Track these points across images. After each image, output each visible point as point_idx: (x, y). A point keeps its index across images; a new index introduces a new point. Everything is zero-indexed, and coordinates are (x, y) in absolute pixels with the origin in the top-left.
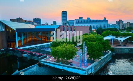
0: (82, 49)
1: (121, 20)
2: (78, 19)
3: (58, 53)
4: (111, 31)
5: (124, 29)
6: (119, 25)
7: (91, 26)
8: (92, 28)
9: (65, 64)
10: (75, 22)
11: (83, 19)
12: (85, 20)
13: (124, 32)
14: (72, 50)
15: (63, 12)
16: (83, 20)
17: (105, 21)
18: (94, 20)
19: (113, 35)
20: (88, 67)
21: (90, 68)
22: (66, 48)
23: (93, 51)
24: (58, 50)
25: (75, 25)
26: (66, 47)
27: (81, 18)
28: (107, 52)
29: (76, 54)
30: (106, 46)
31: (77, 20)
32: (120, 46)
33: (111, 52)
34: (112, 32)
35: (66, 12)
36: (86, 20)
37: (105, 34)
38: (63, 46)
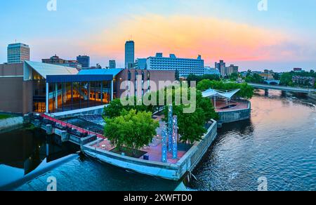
0: (167, 121)
1: (221, 61)
2: (154, 56)
3: (118, 132)
4: (211, 80)
5: (227, 77)
6: (220, 69)
7: (177, 71)
8: (180, 75)
9: (133, 156)
10: (148, 62)
11: (163, 56)
12: (166, 59)
13: (228, 82)
14: (147, 124)
15: (127, 42)
16: (164, 58)
17: (200, 61)
18: (181, 59)
19: (215, 88)
20: (181, 161)
21: (184, 163)
22: (135, 121)
23: (188, 125)
24: (118, 126)
25: (149, 68)
26: (135, 117)
27: (159, 55)
28: (209, 122)
29: (155, 134)
30: (208, 110)
31: (152, 58)
32: (227, 107)
33: (215, 122)
34: (212, 82)
35: (132, 42)
36: (169, 59)
37: (202, 86)
38: (129, 116)
